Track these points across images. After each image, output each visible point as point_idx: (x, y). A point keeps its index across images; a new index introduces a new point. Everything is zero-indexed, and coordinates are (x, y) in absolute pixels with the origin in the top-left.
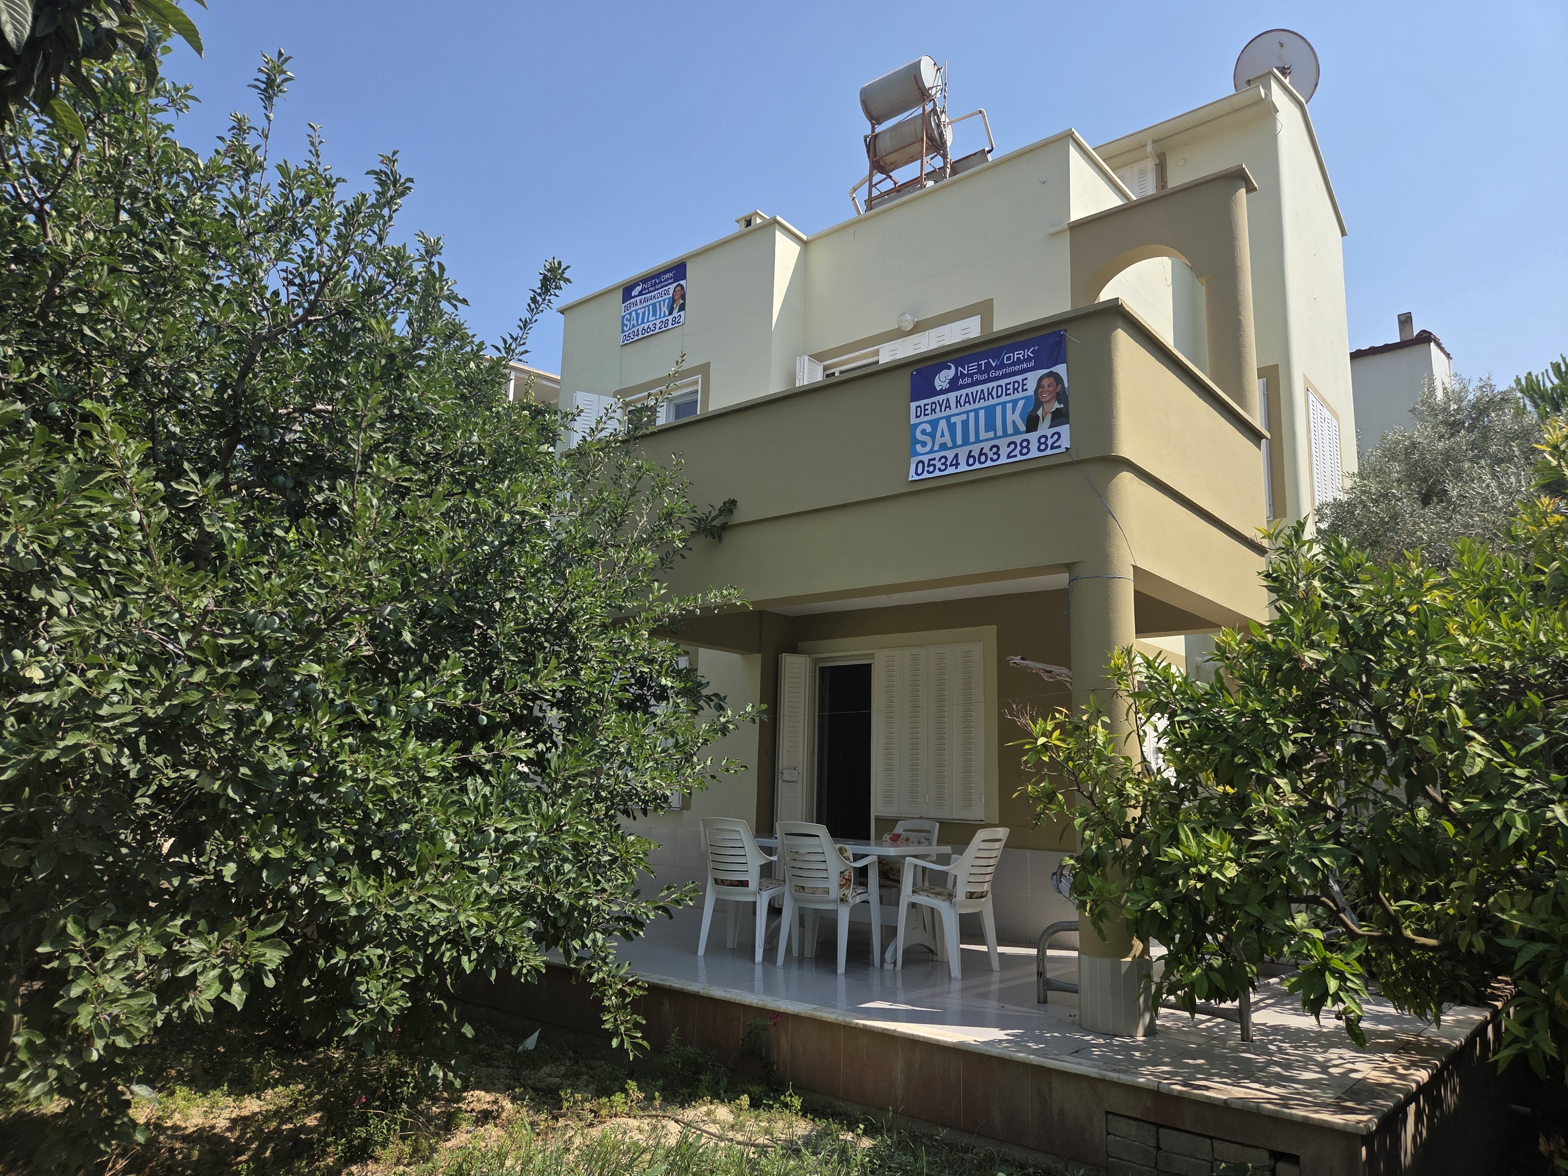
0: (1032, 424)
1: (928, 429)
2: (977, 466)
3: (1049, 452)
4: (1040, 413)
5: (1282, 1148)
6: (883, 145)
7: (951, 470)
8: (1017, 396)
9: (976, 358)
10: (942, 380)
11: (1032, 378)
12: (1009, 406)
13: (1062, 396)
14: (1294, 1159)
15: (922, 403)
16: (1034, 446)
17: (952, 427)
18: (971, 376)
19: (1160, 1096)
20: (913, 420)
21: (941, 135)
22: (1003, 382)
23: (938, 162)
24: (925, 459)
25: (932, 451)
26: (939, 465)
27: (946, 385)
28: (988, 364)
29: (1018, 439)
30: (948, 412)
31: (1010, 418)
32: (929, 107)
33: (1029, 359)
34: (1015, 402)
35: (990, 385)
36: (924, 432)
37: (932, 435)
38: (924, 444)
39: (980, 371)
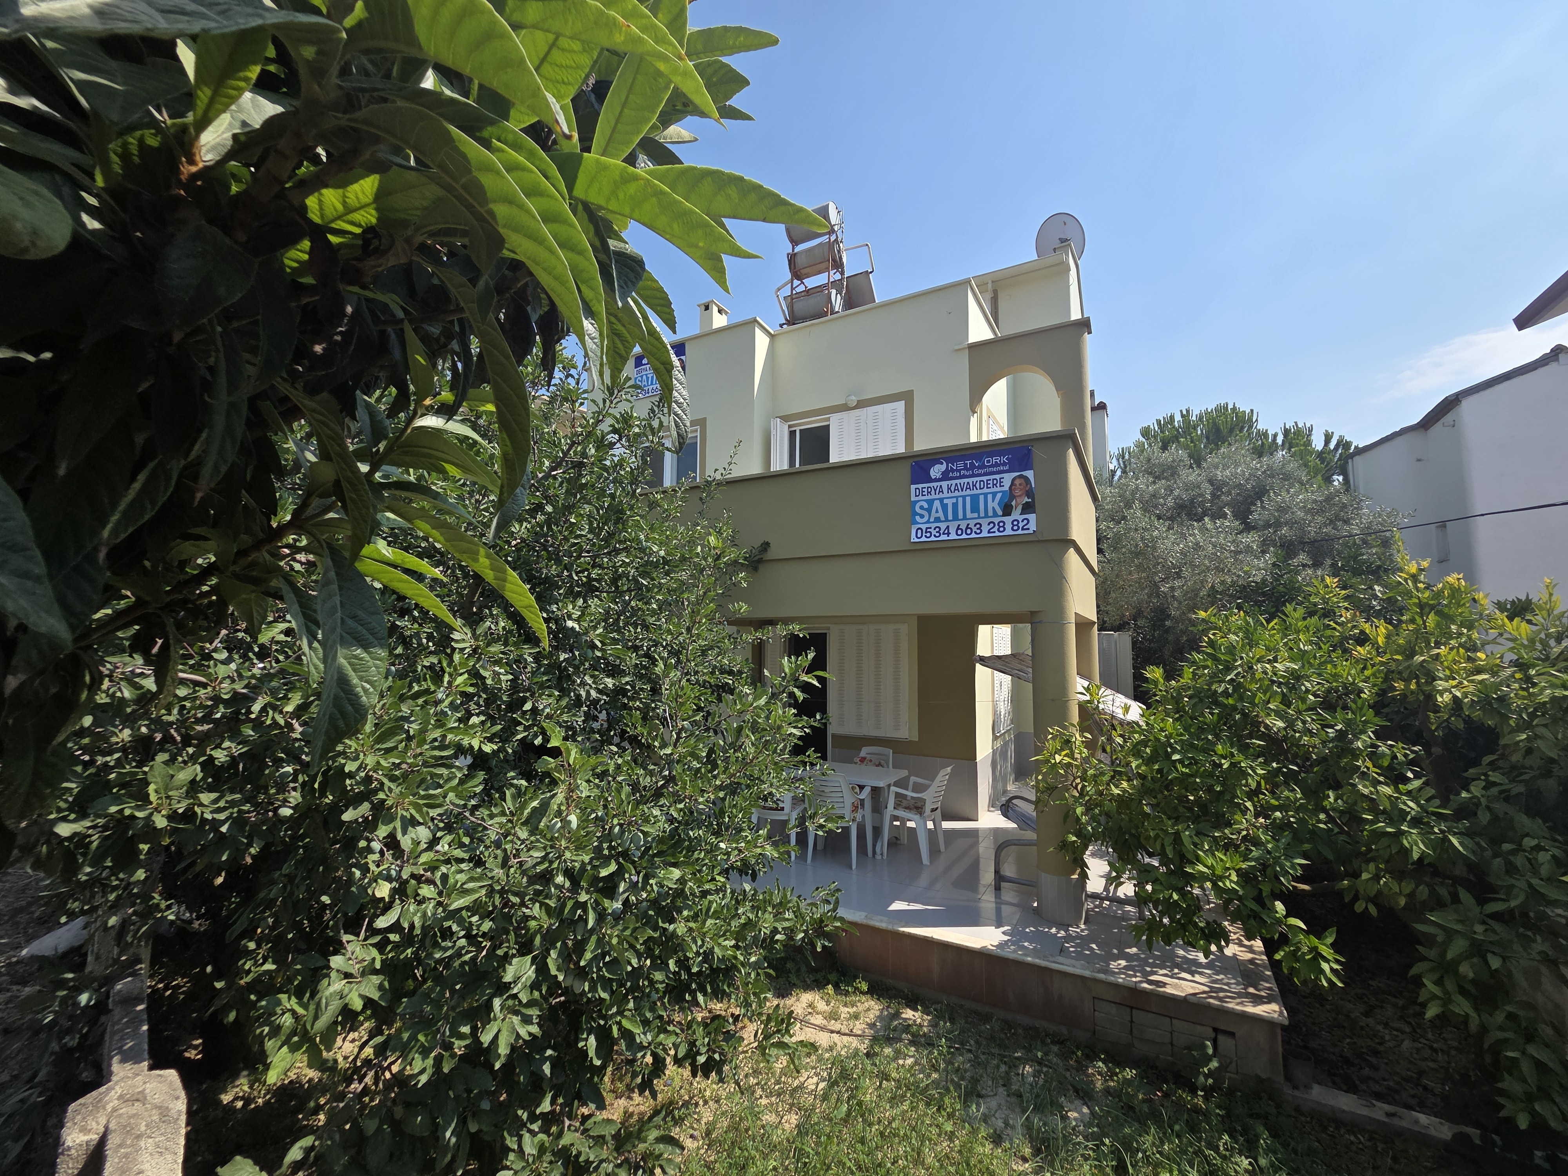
0: (1007, 510)
1: (926, 506)
2: (964, 536)
3: (1020, 532)
4: (1013, 503)
5: (1222, 1028)
6: (801, 261)
7: (944, 537)
8: (995, 489)
9: (963, 458)
10: (936, 471)
11: (1008, 478)
12: (990, 497)
13: (1030, 493)
14: (1232, 1034)
15: (920, 486)
16: (1008, 526)
17: (945, 507)
18: (959, 471)
19: (1134, 991)
20: (913, 498)
22: (985, 478)
24: (924, 527)
25: (928, 522)
26: (934, 532)
27: (939, 476)
28: (972, 464)
29: (996, 520)
30: (941, 496)
31: (990, 505)
33: (1004, 464)
34: (994, 494)
35: (975, 479)
36: (922, 507)
37: (929, 511)
38: (922, 516)
39: (966, 468)
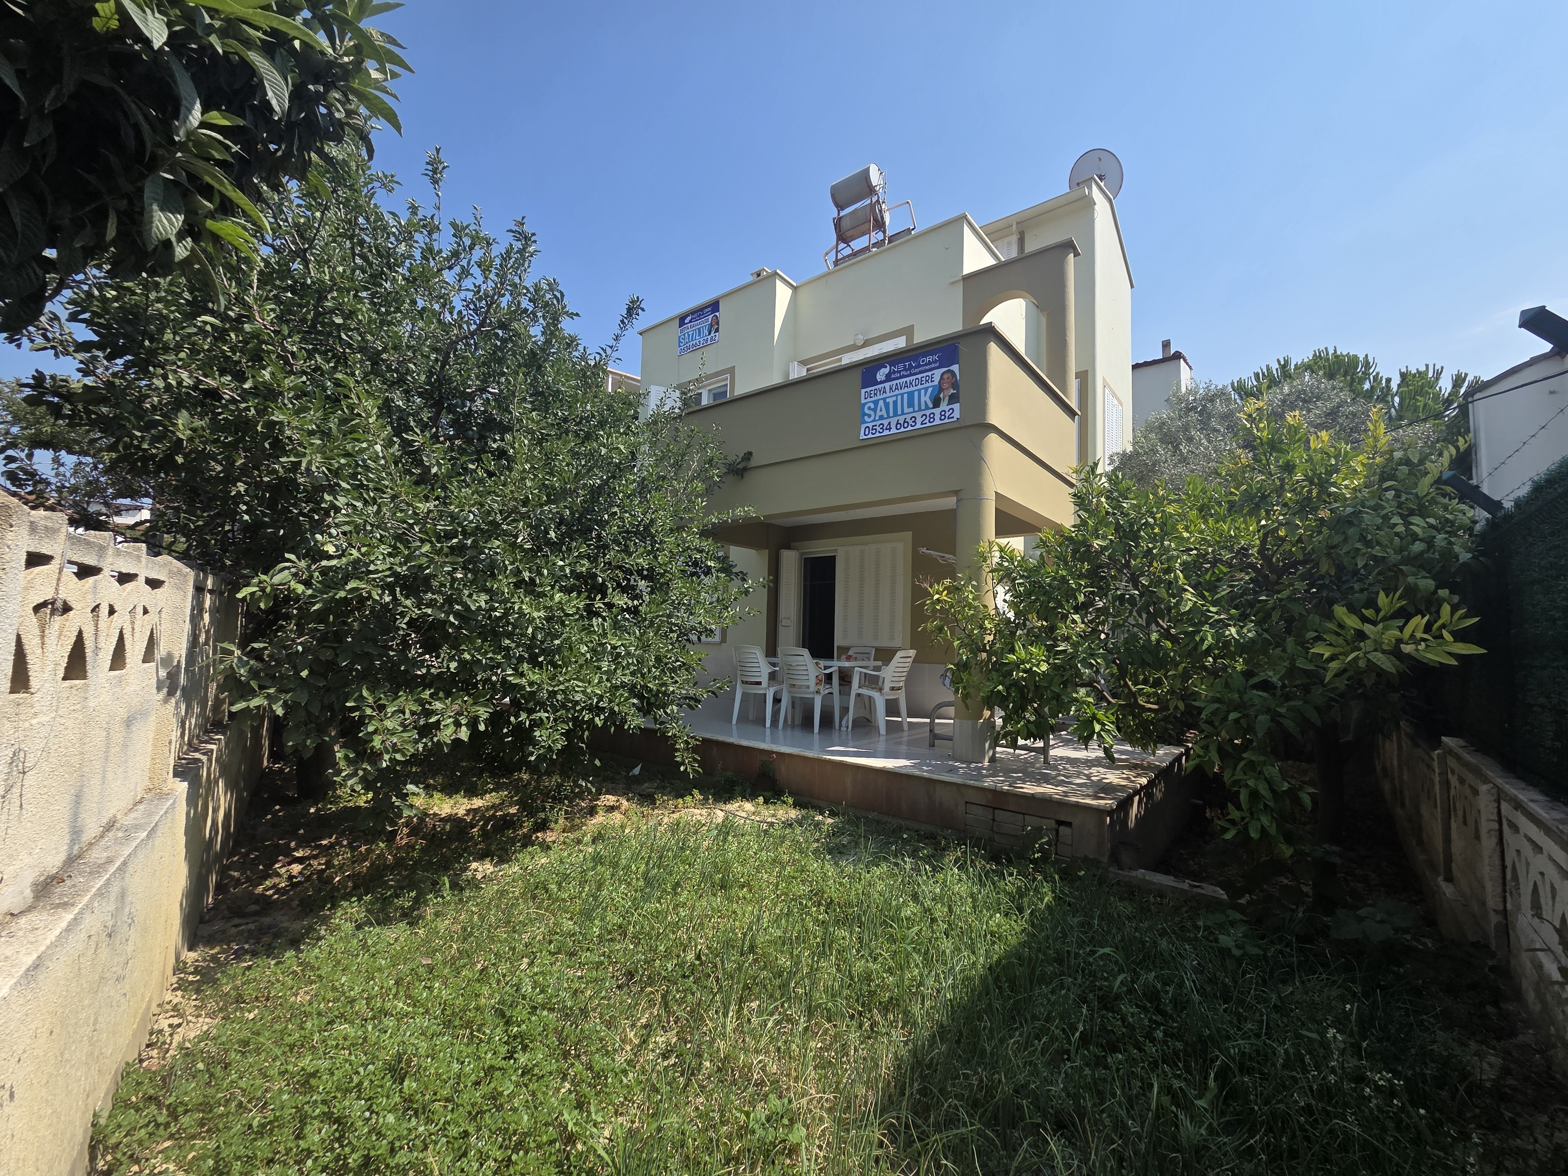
0: (936, 403)
1: (872, 406)
2: (902, 430)
3: (946, 421)
4: (941, 396)
5: (1063, 819)
6: (845, 224)
7: (886, 432)
8: (928, 385)
9: (903, 361)
10: (881, 375)
11: (938, 373)
12: (923, 392)
13: (955, 385)
14: (1069, 824)
15: (868, 389)
16: (937, 417)
17: (887, 405)
18: (899, 372)
19: (996, 793)
20: (863, 401)
21: (882, 218)
22: (919, 376)
23: (880, 236)
24: (870, 425)
25: (874, 420)
26: (878, 429)
27: (883, 378)
28: (910, 365)
29: (928, 412)
30: (885, 395)
31: (923, 399)
32: (875, 199)
33: (936, 362)
34: (926, 389)
35: (911, 378)
36: (869, 408)
37: (875, 410)
38: (869, 416)
39: (905, 369)
